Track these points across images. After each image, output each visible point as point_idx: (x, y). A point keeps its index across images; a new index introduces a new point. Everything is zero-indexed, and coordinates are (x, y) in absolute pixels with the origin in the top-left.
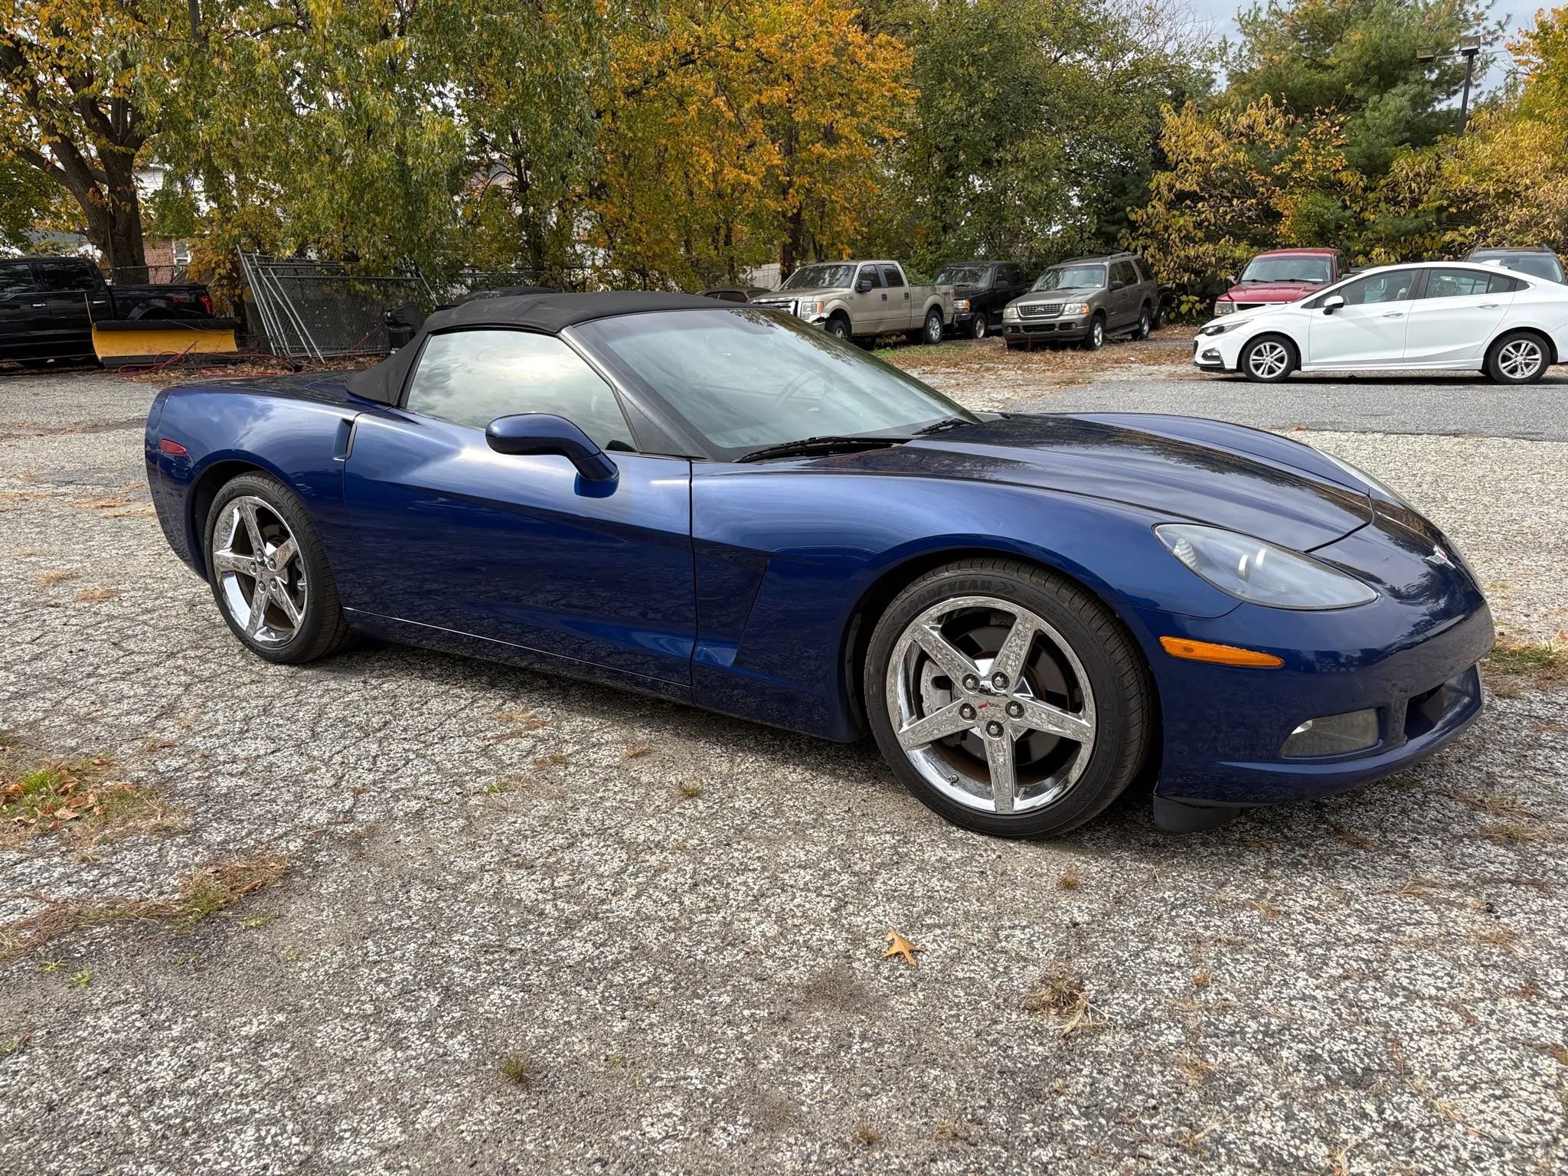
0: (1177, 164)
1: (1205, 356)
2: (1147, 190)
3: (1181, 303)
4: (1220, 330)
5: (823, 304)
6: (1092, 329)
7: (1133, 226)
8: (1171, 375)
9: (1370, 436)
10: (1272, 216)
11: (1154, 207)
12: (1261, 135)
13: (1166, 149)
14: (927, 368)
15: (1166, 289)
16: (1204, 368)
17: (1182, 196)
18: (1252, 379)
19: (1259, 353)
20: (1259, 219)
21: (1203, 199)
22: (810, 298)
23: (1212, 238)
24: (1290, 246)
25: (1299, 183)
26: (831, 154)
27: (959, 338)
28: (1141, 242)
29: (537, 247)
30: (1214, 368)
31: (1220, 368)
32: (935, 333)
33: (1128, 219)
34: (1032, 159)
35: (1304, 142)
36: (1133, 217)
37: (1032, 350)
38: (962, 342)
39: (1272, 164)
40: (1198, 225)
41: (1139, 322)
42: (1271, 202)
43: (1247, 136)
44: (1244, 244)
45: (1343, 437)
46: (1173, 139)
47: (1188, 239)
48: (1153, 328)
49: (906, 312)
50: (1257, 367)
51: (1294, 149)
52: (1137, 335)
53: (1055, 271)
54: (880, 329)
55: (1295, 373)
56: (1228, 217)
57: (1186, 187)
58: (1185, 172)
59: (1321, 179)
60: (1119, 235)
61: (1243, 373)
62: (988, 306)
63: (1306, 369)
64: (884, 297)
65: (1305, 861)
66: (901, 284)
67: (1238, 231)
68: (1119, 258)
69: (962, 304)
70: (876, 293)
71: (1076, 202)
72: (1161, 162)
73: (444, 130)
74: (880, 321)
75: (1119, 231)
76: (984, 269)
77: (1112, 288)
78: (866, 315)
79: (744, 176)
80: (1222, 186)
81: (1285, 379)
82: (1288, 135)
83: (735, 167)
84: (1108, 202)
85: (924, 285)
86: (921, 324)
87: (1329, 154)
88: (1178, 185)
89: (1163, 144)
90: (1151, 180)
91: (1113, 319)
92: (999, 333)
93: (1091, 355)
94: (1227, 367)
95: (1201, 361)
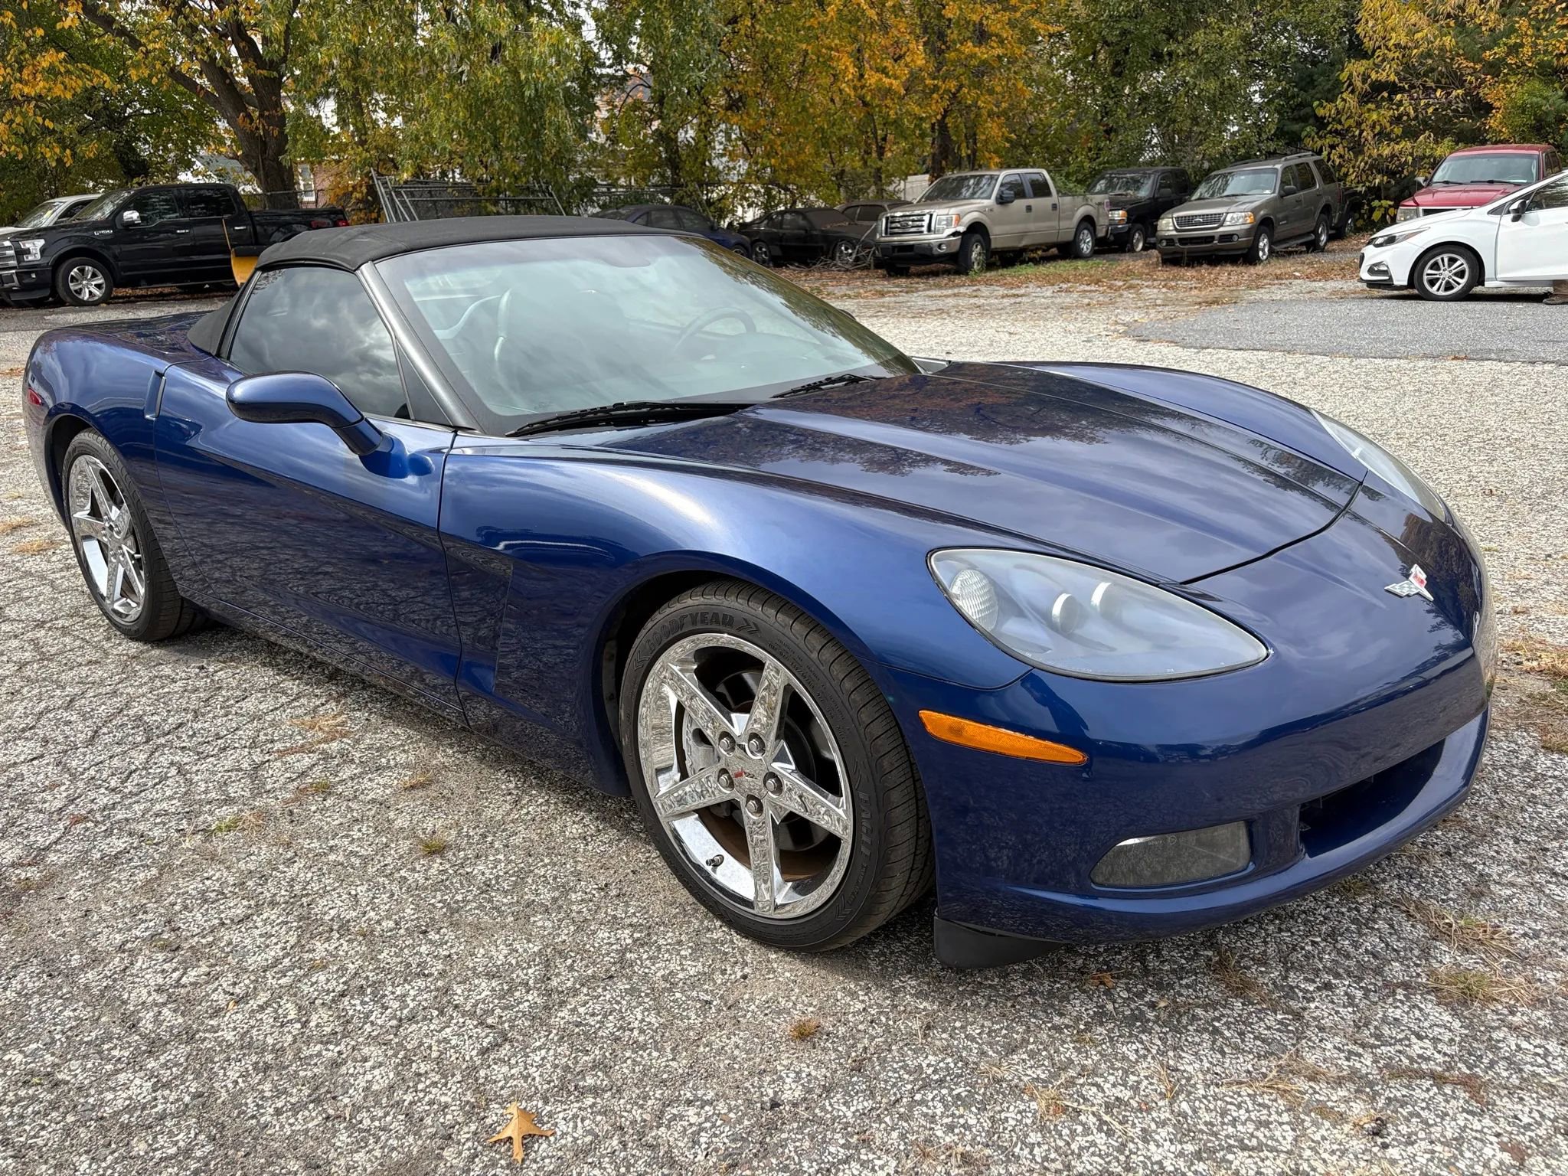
0: (1374, 51)
1: (1371, 271)
2: (1338, 83)
3: (1372, 210)
4: (1391, 240)
5: (959, 217)
6: (1257, 241)
7: (1321, 123)
8: (1334, 293)
9: (1539, 368)
10: (1483, 108)
11: (1344, 100)
12: (1473, 17)
13: (1362, 34)
14: (1064, 286)
15: (1356, 193)
16: (1371, 284)
17: (1378, 87)
18: (1425, 296)
19: (1435, 266)
20: (1466, 113)
21: (1402, 90)
22: (945, 211)
23: (1411, 134)
24: (1501, 142)
25: (1513, 71)
26: (983, 53)
27: (1115, 251)
28: (1329, 141)
29: (674, 162)
30: (1381, 285)
31: (1388, 285)
32: (1086, 246)
33: (1316, 116)
34: (1207, 50)
35: (1523, 23)
36: (1320, 112)
37: (1188, 265)
38: (1116, 256)
39: (1484, 49)
40: (1397, 120)
41: (1315, 232)
42: (1482, 92)
43: (1456, 17)
44: (1447, 141)
45: (1506, 368)
46: (1370, 24)
47: (1382, 136)
48: (1331, 238)
49: (1055, 223)
50: (1432, 283)
51: (1511, 31)
52: (1313, 247)
53: (1225, 176)
54: (1023, 243)
55: (1478, 289)
56: (1430, 110)
57: (1383, 77)
58: (1383, 61)
59: (1541, 64)
60: (1304, 134)
61: (1416, 290)
62: (1145, 216)
63: (1490, 285)
64: (1029, 208)
65: (1151, 1015)
66: (1048, 194)
67: (1441, 127)
68: (1294, 160)
69: (1119, 215)
70: (1020, 204)
71: (1257, 98)
72: (1357, 50)
73: (554, 41)
74: (1023, 235)
75: (1303, 130)
76: (1146, 176)
77: (1284, 194)
78: (1007, 228)
79: (886, 80)
80: (1426, 75)
81: (1466, 296)
82: (1504, 15)
83: (877, 70)
84: (1293, 97)
85: (1073, 194)
86: (1070, 237)
87: (1553, 36)
88: (1374, 76)
89: (1359, 30)
90: (1342, 70)
91: (1281, 230)
92: (1153, 246)
93: (1252, 270)
94: (1396, 283)
95: (1366, 276)
